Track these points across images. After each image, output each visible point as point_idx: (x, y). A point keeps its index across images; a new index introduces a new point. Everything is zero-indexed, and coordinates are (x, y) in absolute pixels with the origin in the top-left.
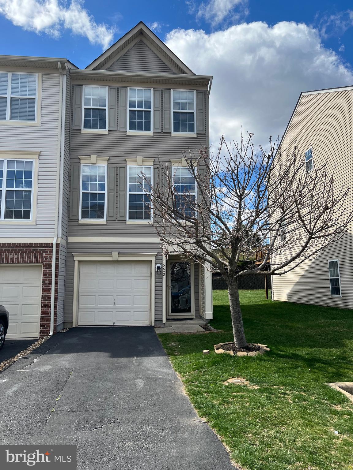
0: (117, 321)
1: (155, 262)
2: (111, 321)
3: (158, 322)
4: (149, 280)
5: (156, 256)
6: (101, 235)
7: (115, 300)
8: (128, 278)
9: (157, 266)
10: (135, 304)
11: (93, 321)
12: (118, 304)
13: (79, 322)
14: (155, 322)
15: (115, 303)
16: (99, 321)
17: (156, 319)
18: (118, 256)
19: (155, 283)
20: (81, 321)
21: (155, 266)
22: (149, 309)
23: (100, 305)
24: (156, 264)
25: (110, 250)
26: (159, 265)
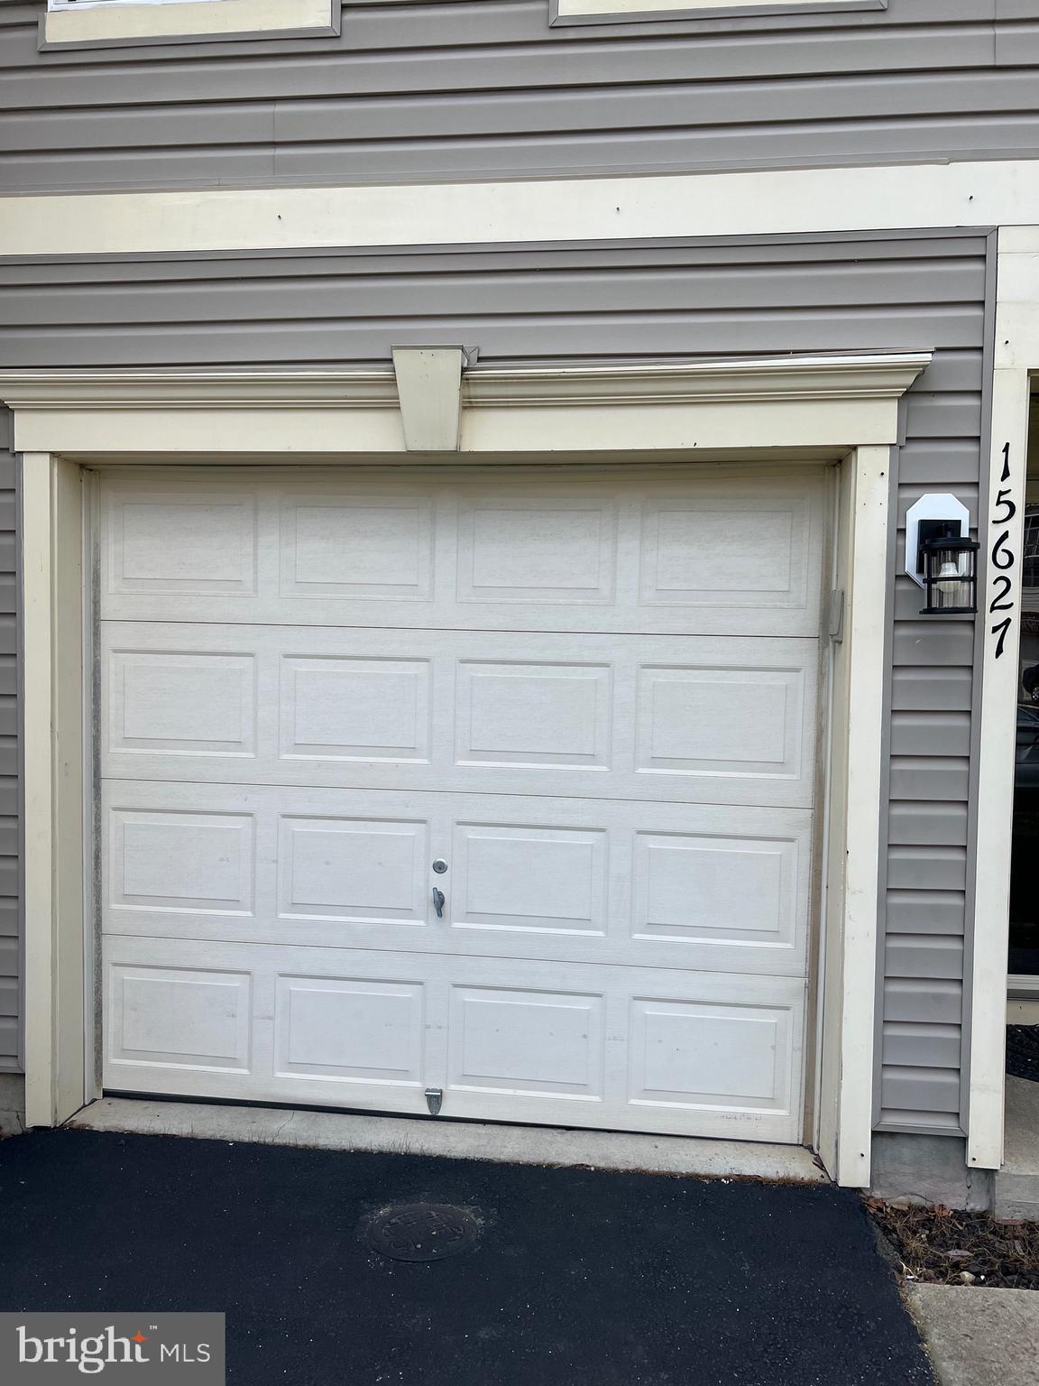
0: (466, 1078)
1: (897, 465)
2: (404, 1073)
3: (907, 1150)
4: (803, 685)
5: (910, 393)
6: (274, 164)
7: (440, 868)
8: (572, 648)
9: (914, 517)
10: (651, 927)
11: (233, 1062)
12: (471, 915)
13: (111, 1060)
14: (879, 1139)
15: (440, 902)
16: (292, 1066)
17: (892, 1121)
18: (468, 405)
19: (892, 712)
20: (125, 1052)
21: (898, 511)
22: (801, 983)
23: (295, 906)
24: (905, 487)
25: (366, 340)
26: (941, 506)
